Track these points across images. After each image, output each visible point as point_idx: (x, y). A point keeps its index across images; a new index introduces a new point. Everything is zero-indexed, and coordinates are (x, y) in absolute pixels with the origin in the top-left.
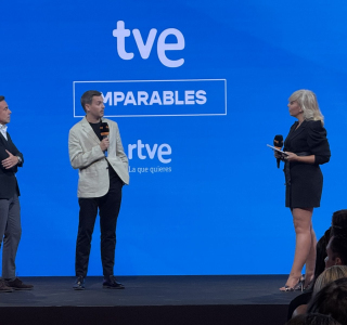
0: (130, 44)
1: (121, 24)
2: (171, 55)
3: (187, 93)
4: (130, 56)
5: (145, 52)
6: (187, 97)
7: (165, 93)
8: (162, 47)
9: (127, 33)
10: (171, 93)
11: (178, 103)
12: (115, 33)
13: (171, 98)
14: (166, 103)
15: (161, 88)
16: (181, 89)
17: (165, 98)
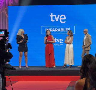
0: (54, 18)
1: (52, 14)
2: (63, 20)
3: (66, 29)
4: (54, 21)
5: (57, 20)
6: (66, 30)
7: (61, 29)
8: (61, 19)
9: (53, 16)
10: (63, 29)
11: (64, 31)
12: (50, 16)
13: (63, 30)
14: (61, 31)
15: (60, 28)
16: (65, 28)
17: (61, 30)
